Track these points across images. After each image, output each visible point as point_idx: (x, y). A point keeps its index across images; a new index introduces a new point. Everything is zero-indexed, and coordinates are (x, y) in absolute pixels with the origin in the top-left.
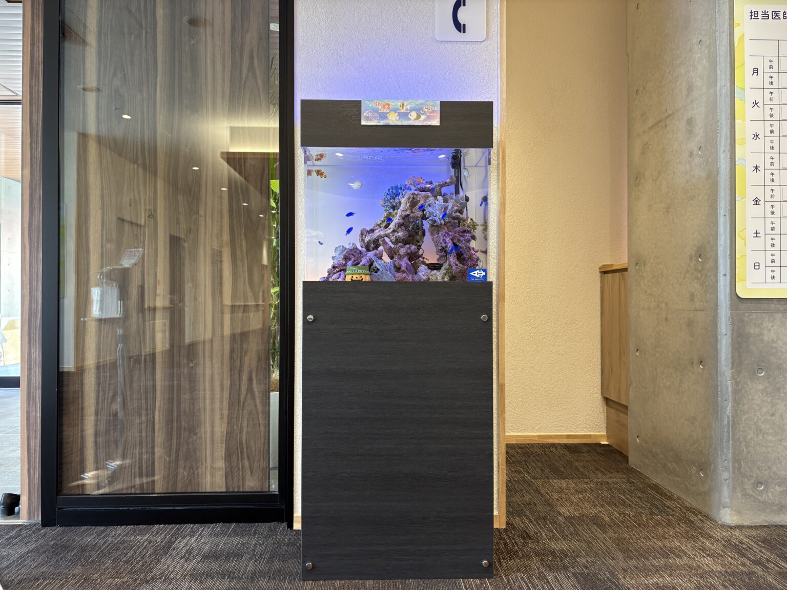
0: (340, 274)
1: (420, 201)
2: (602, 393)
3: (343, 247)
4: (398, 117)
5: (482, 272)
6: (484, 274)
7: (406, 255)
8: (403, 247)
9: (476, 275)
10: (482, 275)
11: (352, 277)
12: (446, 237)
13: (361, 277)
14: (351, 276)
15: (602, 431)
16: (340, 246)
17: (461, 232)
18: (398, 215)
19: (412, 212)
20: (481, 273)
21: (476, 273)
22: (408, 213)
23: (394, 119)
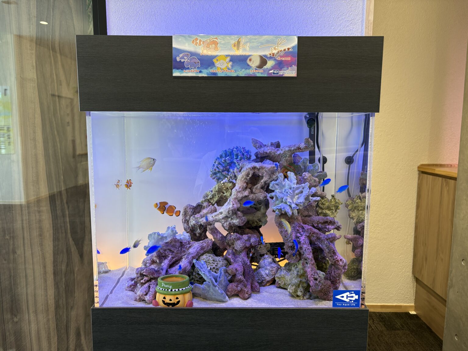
0: (149, 287)
1: (262, 177)
2: (413, 272)
3: (159, 234)
4: (231, 63)
5: (354, 295)
6: (357, 297)
7: (243, 250)
8: (239, 239)
9: (344, 299)
10: (354, 299)
11: (164, 298)
12: (300, 233)
13: (177, 298)
14: (163, 296)
15: (410, 303)
16: (155, 233)
17: (321, 223)
18: (233, 196)
19: (252, 192)
20: (352, 297)
21: (345, 297)
22: (246, 193)
23: (223, 67)
